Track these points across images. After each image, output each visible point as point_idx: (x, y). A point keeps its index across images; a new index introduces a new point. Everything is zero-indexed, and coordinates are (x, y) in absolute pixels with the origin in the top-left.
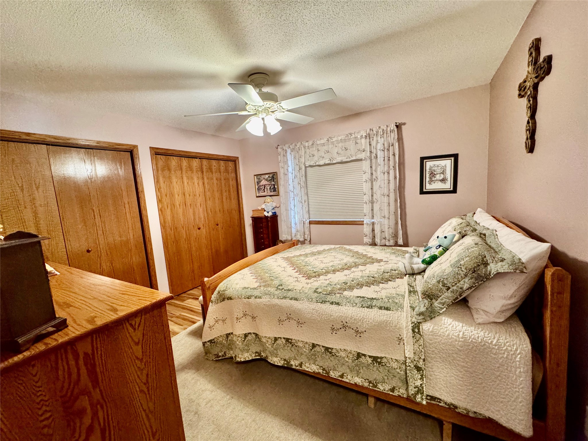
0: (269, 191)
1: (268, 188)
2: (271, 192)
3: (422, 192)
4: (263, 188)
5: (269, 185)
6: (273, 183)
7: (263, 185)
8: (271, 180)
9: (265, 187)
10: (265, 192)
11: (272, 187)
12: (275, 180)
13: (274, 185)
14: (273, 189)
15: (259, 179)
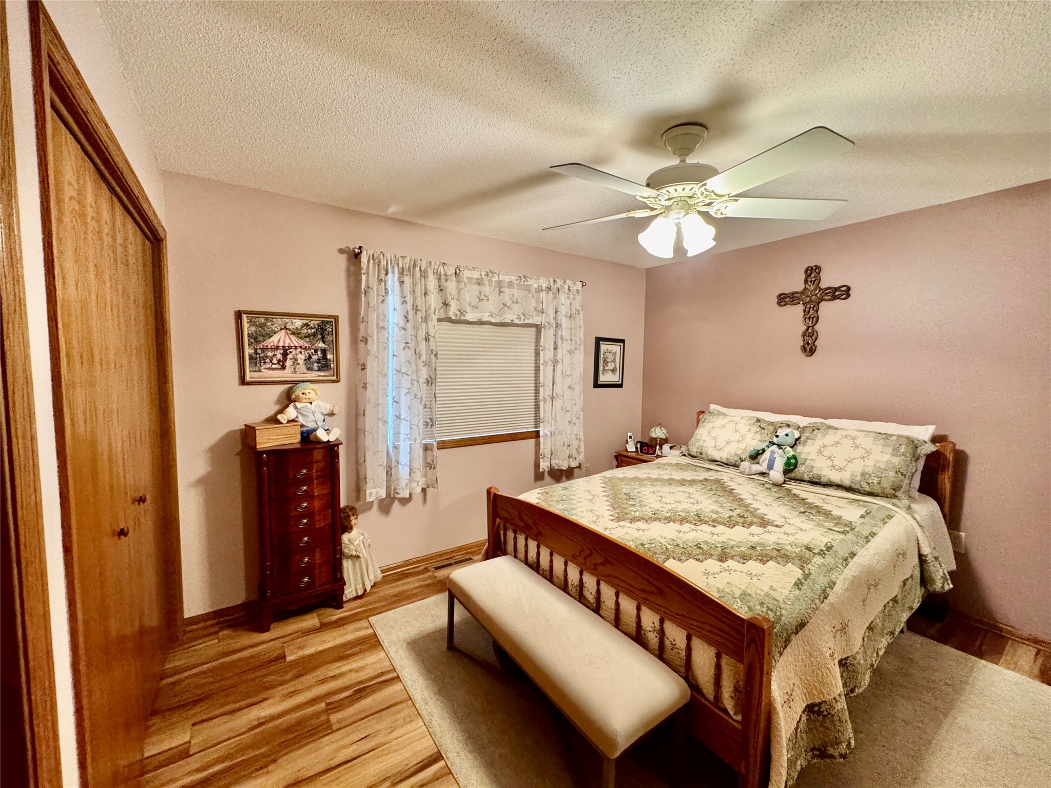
0: (302, 366)
1: (301, 358)
2: (309, 369)
3: (597, 385)
4: (279, 356)
5: (305, 349)
6: (321, 345)
7: (277, 348)
8: (314, 335)
9: (285, 355)
10: (283, 367)
11: (315, 357)
12: (329, 338)
13: (324, 352)
14: (318, 361)
15: (262, 326)
